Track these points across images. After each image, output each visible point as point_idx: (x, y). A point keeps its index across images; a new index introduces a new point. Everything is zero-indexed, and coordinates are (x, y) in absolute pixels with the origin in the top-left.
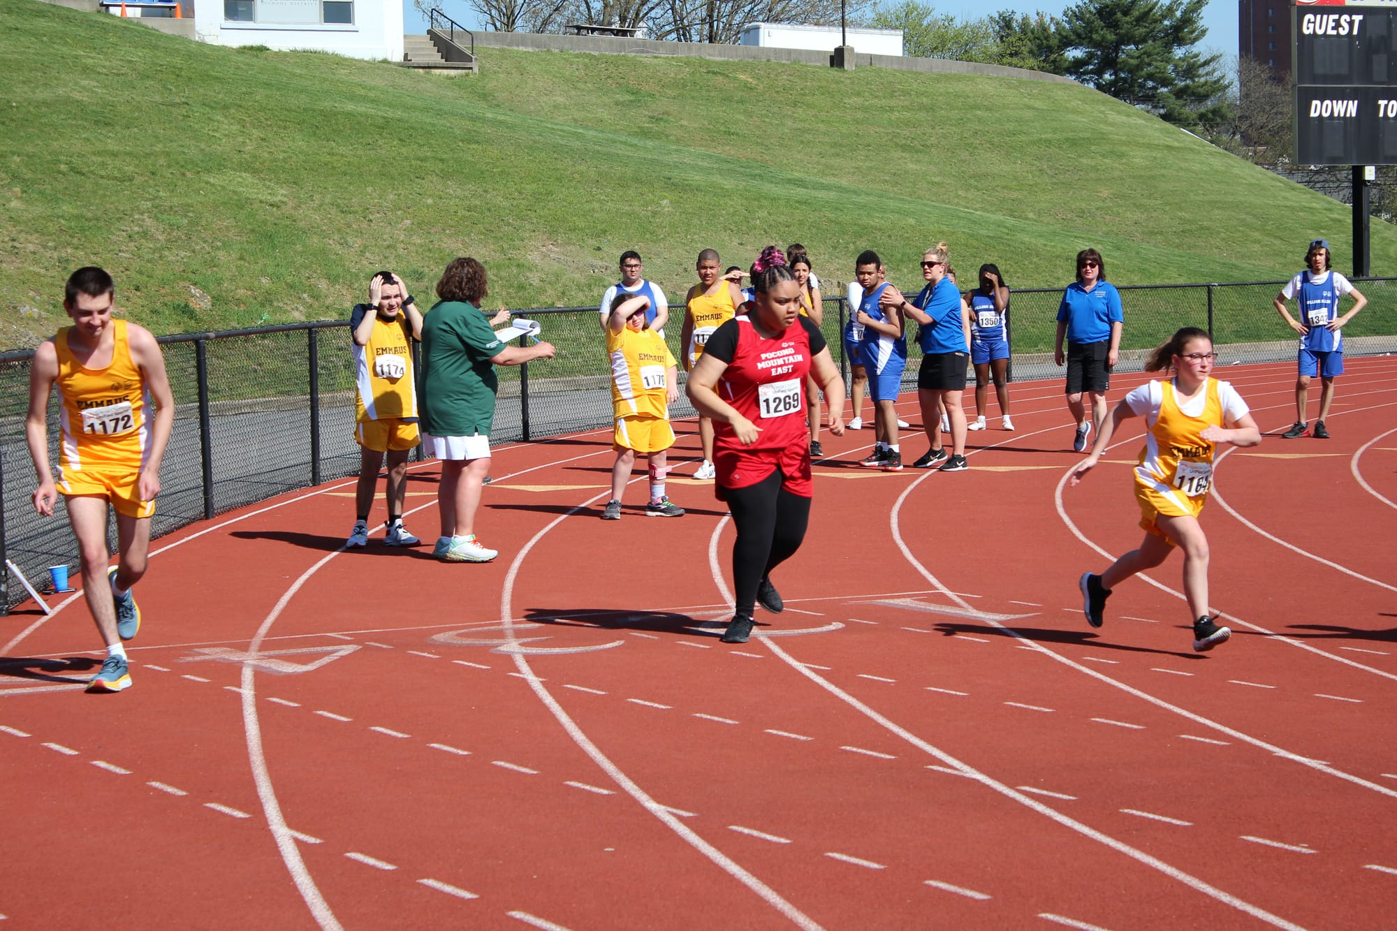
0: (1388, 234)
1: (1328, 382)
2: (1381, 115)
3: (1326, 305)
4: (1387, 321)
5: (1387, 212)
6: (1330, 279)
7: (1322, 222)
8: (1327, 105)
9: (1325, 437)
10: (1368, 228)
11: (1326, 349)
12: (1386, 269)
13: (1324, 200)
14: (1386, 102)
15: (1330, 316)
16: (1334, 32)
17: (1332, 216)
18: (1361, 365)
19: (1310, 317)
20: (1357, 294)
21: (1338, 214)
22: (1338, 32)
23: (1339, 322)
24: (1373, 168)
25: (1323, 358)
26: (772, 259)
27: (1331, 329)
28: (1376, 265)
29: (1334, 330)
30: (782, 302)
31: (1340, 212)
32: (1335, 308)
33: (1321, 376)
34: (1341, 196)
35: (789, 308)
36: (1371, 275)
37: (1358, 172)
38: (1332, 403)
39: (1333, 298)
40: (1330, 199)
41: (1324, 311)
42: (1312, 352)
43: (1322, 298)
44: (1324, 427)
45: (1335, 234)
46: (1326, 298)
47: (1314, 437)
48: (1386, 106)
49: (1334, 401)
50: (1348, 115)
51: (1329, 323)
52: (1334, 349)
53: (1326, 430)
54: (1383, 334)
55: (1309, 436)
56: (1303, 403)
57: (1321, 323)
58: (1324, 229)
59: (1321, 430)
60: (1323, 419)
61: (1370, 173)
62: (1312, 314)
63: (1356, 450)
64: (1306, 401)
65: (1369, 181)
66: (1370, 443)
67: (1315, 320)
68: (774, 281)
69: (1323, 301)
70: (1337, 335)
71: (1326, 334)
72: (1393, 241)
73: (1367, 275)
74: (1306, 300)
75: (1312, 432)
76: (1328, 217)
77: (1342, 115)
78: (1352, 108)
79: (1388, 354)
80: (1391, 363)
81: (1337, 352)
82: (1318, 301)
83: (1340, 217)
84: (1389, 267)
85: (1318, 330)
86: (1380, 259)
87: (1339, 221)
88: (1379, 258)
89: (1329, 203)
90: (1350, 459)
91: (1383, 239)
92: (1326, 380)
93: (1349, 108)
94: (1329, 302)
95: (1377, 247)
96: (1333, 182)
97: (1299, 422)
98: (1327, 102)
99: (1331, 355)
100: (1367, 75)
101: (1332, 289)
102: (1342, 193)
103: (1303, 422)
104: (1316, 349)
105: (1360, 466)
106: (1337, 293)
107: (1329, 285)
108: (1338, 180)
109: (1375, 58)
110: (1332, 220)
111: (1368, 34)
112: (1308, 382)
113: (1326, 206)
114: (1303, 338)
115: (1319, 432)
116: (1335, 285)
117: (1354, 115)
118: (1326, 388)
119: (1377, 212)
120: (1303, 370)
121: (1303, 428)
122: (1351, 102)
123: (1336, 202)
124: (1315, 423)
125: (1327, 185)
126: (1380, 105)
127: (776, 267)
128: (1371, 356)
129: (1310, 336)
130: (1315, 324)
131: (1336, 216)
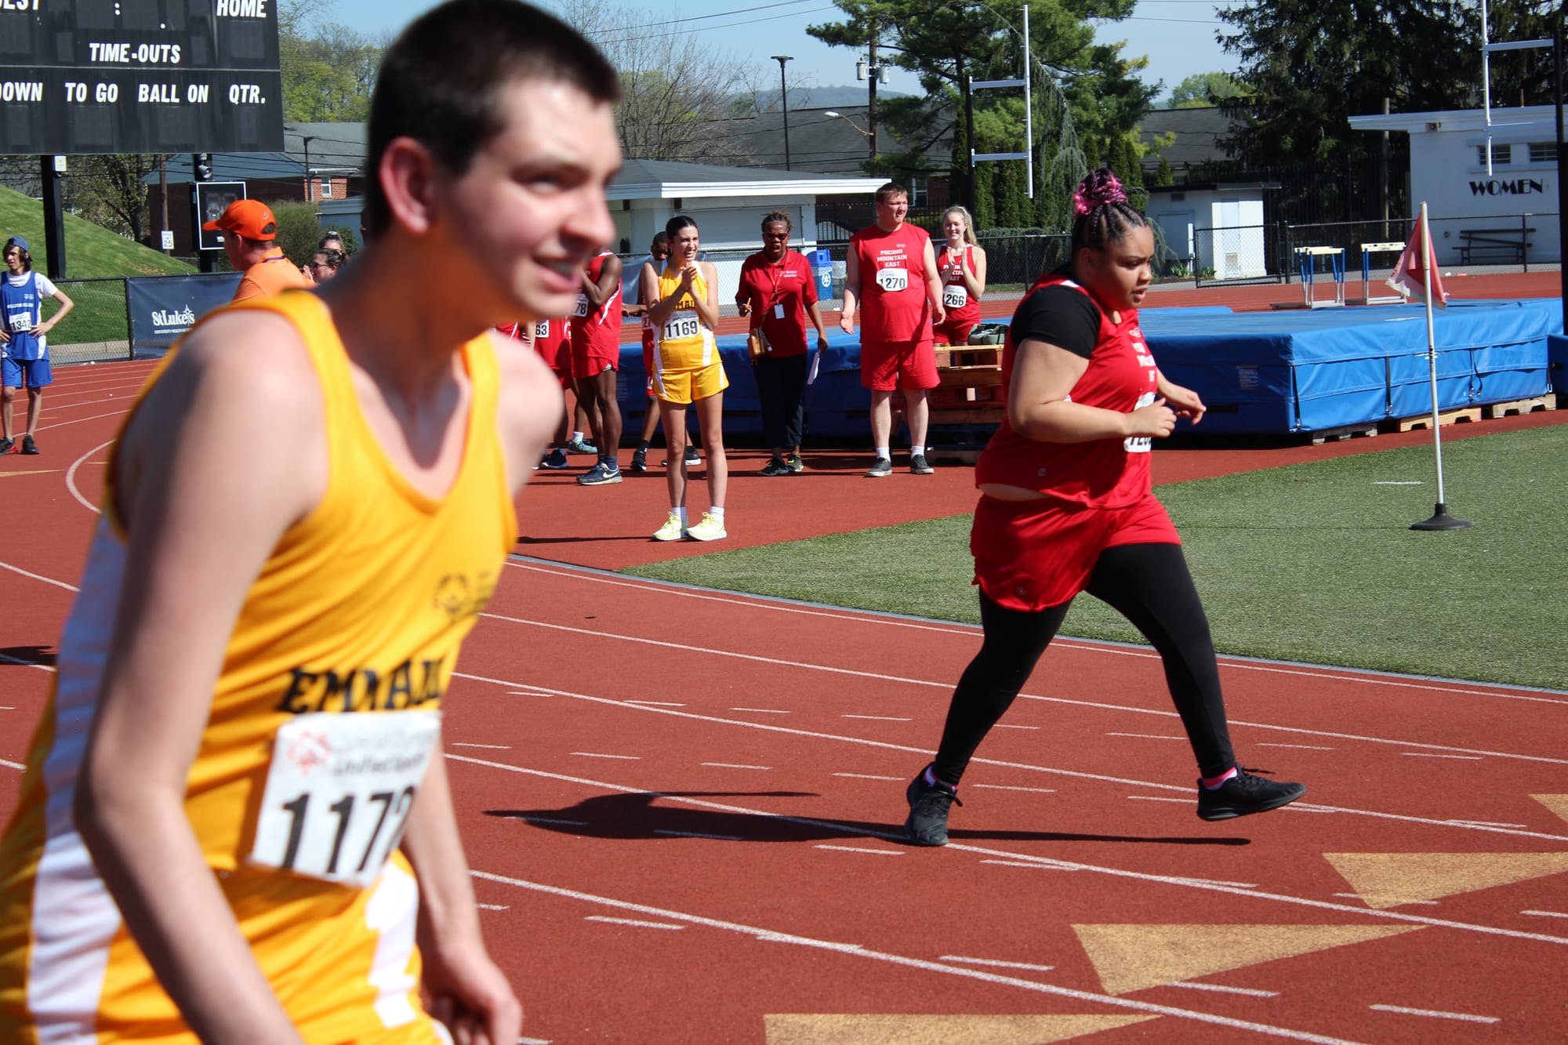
0: (82, 231)
1: (35, 393)
2: (69, 99)
3: (28, 309)
4: (89, 327)
5: (78, 206)
6: (32, 280)
7: (7, 218)
8: (9, 88)
9: (35, 453)
10: (62, 225)
11: (30, 358)
12: (82, 269)
13: (8, 194)
14: (74, 85)
15: (34, 321)
16: (12, 7)
17: (17, 211)
18: (64, 375)
19: (11, 322)
20: (62, 296)
21: (26, 209)
22: (16, 7)
23: (43, 327)
24: (63, 158)
25: (28, 367)
26: (1106, 191)
27: (35, 335)
28: (72, 266)
29: (38, 336)
30: (1130, 264)
31: (27, 206)
32: (39, 312)
33: (27, 386)
34: (25, 189)
35: (1141, 274)
36: (69, 277)
37: (47, 163)
38: (40, 416)
39: (35, 301)
40: (15, 192)
41: (27, 316)
42: (15, 360)
43: (23, 301)
44: (32, 442)
45: (23, 231)
46: (28, 301)
47: (23, 453)
48: (75, 90)
49: (42, 414)
50: (33, 99)
51: (33, 328)
52: (40, 357)
53: (35, 445)
54: (85, 341)
55: (17, 453)
56: (8, 417)
57: (23, 329)
58: (10, 226)
59: (30, 445)
60: (31, 433)
61: (60, 164)
62: (13, 319)
63: (70, 465)
64: (12, 415)
65: (60, 173)
66: (84, 458)
67: (16, 325)
68: (1117, 229)
69: (25, 305)
70: (42, 341)
71: (30, 340)
72: (87, 239)
73: (64, 277)
74: (6, 304)
75: (20, 448)
76: (14, 213)
77: (26, 99)
78: (36, 91)
79: (93, 363)
80: (96, 372)
81: (42, 360)
82: (20, 305)
83: (26, 212)
84: (85, 267)
85: (20, 337)
86: (75, 259)
87: (27, 217)
88: (74, 257)
89: (14, 196)
90: (65, 474)
91: (78, 236)
92: (33, 391)
93: (34, 91)
94: (31, 305)
95: (70, 246)
96: (14, 173)
97: (5, 438)
98: (9, 84)
99: (36, 363)
100: (52, 55)
101: (35, 291)
102: (26, 186)
103: (10, 437)
104: (19, 357)
105: (76, 481)
106: (40, 296)
107: (31, 287)
108: (21, 171)
109: (60, 36)
110: (19, 215)
111: (50, 10)
112: (13, 394)
113: (12, 200)
114: (5, 345)
115: (27, 448)
116: (37, 287)
117: (39, 99)
118: (32, 399)
119: (68, 206)
120: (7, 380)
121: (9, 444)
122: (35, 85)
123: (22, 195)
124: (23, 438)
125: (8, 177)
126: (67, 88)
127: (1115, 205)
128: (74, 365)
129: (12, 344)
130: (17, 330)
131: (22, 211)
